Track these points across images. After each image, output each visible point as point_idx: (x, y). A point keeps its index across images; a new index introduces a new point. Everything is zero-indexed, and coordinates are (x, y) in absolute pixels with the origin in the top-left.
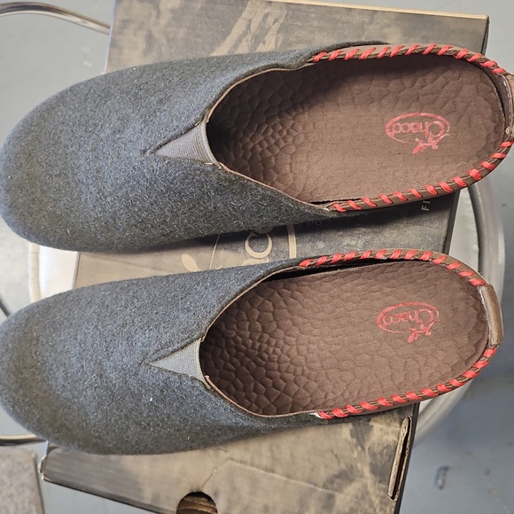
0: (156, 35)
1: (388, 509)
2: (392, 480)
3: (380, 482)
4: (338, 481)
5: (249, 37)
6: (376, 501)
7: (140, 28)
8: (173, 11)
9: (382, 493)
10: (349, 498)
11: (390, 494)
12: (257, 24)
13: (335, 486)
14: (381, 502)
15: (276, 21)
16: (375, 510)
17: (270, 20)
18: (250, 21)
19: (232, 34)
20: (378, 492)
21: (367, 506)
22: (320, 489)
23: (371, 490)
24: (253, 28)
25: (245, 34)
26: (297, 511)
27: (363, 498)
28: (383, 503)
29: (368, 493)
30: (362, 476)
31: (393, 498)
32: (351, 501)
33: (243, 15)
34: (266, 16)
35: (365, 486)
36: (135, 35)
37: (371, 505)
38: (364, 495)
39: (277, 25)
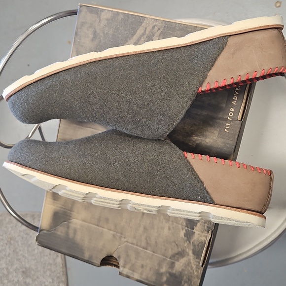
0: (98, 31)
1: (200, 271)
2: (202, 258)
3: (197, 258)
4: (177, 256)
5: (145, 36)
6: (194, 267)
7: (90, 27)
8: (107, 20)
9: (197, 264)
10: (181, 264)
11: (201, 265)
12: (149, 30)
13: (176, 258)
14: (196, 267)
15: (159, 29)
16: (193, 271)
17: (156, 29)
18: (146, 28)
19: (136, 34)
20: (195, 263)
21: (190, 269)
22: (168, 259)
23: (192, 261)
24: (147, 32)
25: (143, 34)
26: (157, 268)
27: (188, 265)
28: (197, 267)
29: (191, 263)
30: (188, 255)
31: (202, 266)
32: (183, 265)
33: (143, 25)
34: (154, 26)
35: (190, 260)
36: (88, 30)
37: (192, 268)
38: (189, 264)
39: (160, 31)
